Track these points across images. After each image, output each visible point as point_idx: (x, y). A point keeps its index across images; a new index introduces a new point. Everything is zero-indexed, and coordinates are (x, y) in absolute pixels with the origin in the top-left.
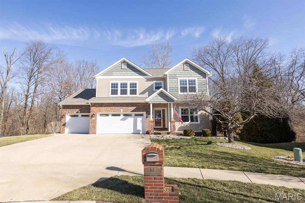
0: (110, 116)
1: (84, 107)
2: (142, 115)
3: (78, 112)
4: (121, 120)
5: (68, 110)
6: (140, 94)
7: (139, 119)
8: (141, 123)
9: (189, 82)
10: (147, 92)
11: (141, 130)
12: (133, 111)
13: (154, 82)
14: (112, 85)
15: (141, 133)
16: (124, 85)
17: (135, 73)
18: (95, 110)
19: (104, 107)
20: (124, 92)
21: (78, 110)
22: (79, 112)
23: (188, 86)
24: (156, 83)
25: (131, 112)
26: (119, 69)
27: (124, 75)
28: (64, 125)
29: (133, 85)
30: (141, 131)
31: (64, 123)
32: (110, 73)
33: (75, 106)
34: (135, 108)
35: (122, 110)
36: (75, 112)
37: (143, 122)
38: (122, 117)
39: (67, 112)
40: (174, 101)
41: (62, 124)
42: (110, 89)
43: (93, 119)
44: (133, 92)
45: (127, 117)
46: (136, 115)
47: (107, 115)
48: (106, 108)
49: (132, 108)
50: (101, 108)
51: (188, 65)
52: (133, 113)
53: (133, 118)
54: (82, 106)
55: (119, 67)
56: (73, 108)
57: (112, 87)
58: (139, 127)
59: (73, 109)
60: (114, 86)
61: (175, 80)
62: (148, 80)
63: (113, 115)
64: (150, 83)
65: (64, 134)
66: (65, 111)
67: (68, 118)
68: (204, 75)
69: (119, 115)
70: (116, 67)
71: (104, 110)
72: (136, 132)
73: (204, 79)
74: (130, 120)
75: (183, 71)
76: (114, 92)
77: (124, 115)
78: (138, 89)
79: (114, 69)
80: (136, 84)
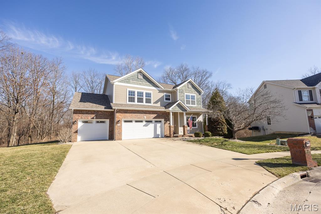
0: (134, 122)
1: (100, 113)
2: (160, 122)
3: (93, 118)
4: (144, 126)
5: (80, 115)
6: (154, 103)
7: (159, 125)
8: (160, 129)
9: (191, 97)
10: (160, 102)
11: (160, 134)
12: (154, 118)
13: (165, 94)
14: (129, 92)
15: (160, 137)
16: (140, 94)
17: (149, 84)
18: (120, 116)
19: (129, 113)
20: (140, 100)
21: (93, 116)
22: (95, 117)
23: (190, 100)
24: (166, 95)
25: (153, 118)
26: (135, 78)
27: (140, 84)
28: (76, 132)
29: (148, 95)
30: (160, 136)
31: (76, 130)
32: (127, 81)
33: (89, 111)
34: (156, 115)
35: (145, 117)
36: (89, 117)
37: (161, 127)
38: (144, 123)
39: (80, 118)
40: (186, 111)
41: (73, 131)
42: (128, 96)
43: (118, 125)
44: (148, 101)
45: (149, 123)
46: (156, 122)
47: (131, 121)
48: (131, 114)
49: (154, 115)
50: (126, 114)
51: (191, 84)
52: (154, 120)
53: (154, 124)
54: (98, 111)
55: (135, 76)
56: (86, 113)
57: (129, 95)
58: (159, 132)
59: (87, 115)
60: (132, 93)
61: (183, 94)
62: (161, 91)
63: (136, 121)
64: (162, 95)
65: (76, 142)
66: (76, 116)
67: (80, 124)
68: (199, 93)
69: (142, 121)
70: (133, 76)
71: (128, 116)
72: (156, 136)
73: (199, 96)
74: (152, 126)
75: (187, 88)
76: (131, 100)
77: (146, 121)
78: (152, 98)
79: (131, 77)
80: (150, 94)
